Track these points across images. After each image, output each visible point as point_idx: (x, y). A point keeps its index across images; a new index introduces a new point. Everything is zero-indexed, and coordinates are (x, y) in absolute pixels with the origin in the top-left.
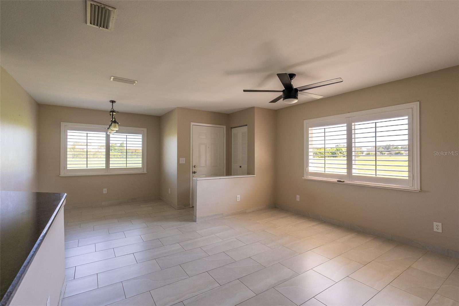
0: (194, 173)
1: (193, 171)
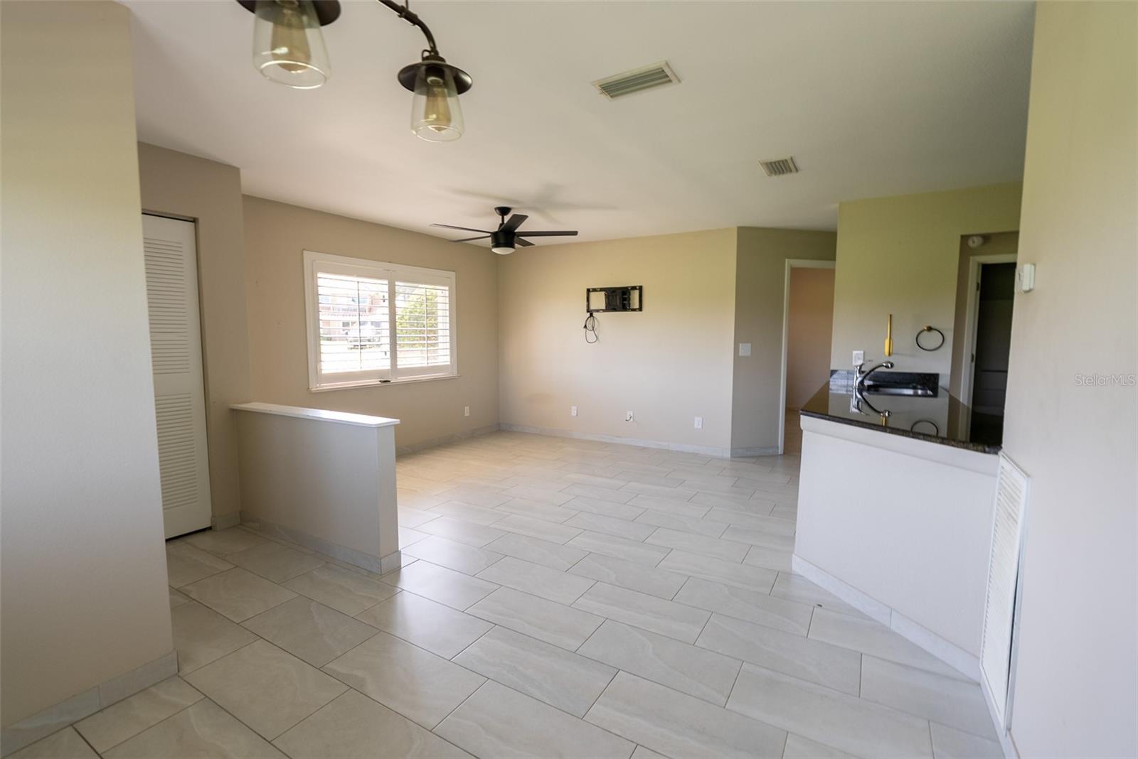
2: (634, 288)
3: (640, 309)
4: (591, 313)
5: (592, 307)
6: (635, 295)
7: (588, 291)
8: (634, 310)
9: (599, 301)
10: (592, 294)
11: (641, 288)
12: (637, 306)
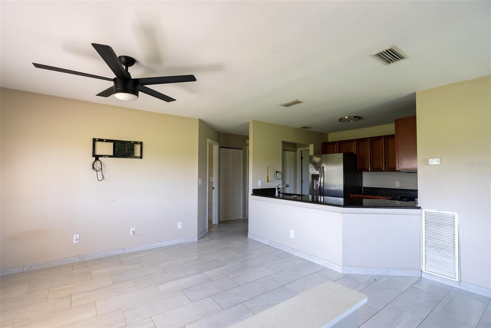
2: (136, 143)
3: (141, 157)
4: (97, 157)
5: (98, 153)
6: (137, 148)
7: (94, 140)
8: (137, 157)
9: (106, 149)
10: (98, 144)
11: (141, 143)
12: (139, 155)
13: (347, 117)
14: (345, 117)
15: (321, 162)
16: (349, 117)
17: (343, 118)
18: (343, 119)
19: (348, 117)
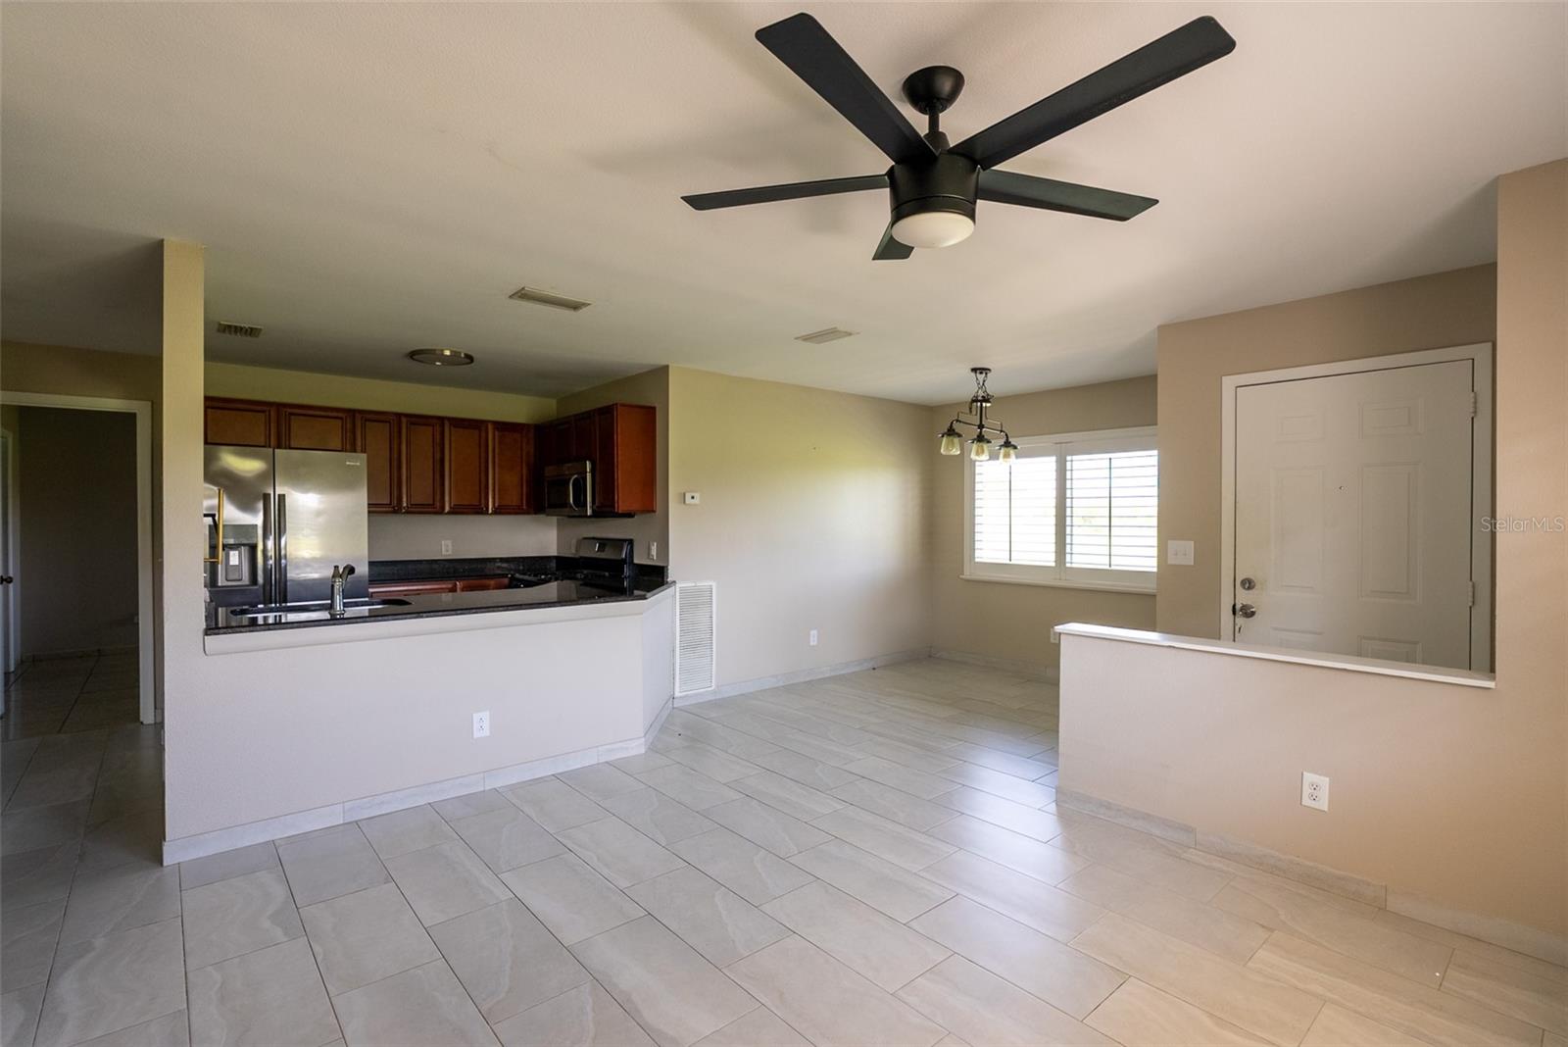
0: (1248, 612)
1: (1238, 607)
13: (447, 353)
14: (442, 351)
15: (270, 475)
16: (455, 352)
17: (435, 350)
18: (434, 354)
19: (451, 352)
